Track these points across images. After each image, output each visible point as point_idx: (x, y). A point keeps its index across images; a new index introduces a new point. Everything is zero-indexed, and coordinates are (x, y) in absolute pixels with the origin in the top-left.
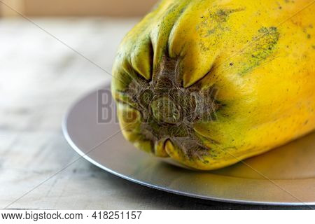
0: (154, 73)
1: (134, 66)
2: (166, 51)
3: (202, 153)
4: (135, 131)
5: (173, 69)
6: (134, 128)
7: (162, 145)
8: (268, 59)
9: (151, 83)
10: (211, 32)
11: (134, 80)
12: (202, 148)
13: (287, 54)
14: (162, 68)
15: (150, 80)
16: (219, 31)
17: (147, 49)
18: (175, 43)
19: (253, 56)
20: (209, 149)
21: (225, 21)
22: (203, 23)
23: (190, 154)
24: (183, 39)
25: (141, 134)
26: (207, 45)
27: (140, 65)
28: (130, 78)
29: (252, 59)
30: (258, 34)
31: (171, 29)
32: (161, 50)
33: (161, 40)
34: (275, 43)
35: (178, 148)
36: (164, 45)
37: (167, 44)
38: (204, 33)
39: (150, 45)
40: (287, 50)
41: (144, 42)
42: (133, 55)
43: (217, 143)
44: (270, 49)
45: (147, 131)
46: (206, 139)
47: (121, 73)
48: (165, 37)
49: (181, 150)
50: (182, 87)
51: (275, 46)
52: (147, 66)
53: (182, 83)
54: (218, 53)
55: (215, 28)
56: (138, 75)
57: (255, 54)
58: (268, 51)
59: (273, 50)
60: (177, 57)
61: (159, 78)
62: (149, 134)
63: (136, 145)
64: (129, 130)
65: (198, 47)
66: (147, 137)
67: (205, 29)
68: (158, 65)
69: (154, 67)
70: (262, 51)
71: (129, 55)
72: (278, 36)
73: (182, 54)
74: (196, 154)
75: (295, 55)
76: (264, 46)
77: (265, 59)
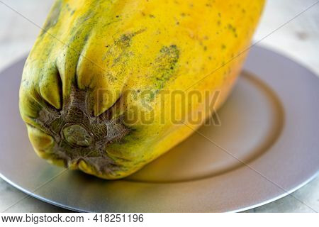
0: (64, 103)
1: (44, 96)
2: (75, 83)
3: (114, 169)
4: (47, 151)
5: (83, 100)
6: (47, 149)
7: (75, 163)
8: (171, 79)
9: (62, 112)
10: (117, 60)
11: (44, 109)
12: (114, 165)
13: (187, 71)
14: (72, 99)
15: (61, 109)
16: (124, 58)
17: (55, 80)
18: (84, 76)
19: (157, 79)
20: (120, 166)
21: (129, 46)
22: (109, 52)
23: (103, 170)
24: (91, 71)
25: (54, 154)
26: (114, 74)
27: (49, 95)
28: (40, 106)
29: (157, 82)
30: (160, 54)
31: (78, 59)
32: (70, 82)
33: (68, 71)
34: (176, 61)
35: (91, 166)
36: (72, 76)
37: (76, 76)
38: (111, 63)
39: (58, 75)
40: (187, 66)
41: (51, 72)
42: (41, 85)
43: (127, 161)
44: (172, 68)
45: (60, 152)
46: (118, 158)
47: (30, 102)
48: (73, 69)
49: (94, 167)
50: (93, 116)
51: (176, 64)
52: (57, 97)
53: (93, 112)
54: (125, 81)
55: (121, 55)
56: (48, 105)
57: (159, 76)
58: (170, 71)
59: (175, 69)
60: (87, 89)
61: (69, 108)
62: (62, 154)
63: (50, 162)
64: (42, 151)
65: (107, 79)
66: (60, 156)
67: (112, 58)
68: (68, 97)
69: (64, 98)
70: (165, 72)
71: (38, 85)
72: (178, 54)
73: (91, 86)
74: (108, 170)
75: (194, 70)
76: (167, 67)
77: (168, 79)
